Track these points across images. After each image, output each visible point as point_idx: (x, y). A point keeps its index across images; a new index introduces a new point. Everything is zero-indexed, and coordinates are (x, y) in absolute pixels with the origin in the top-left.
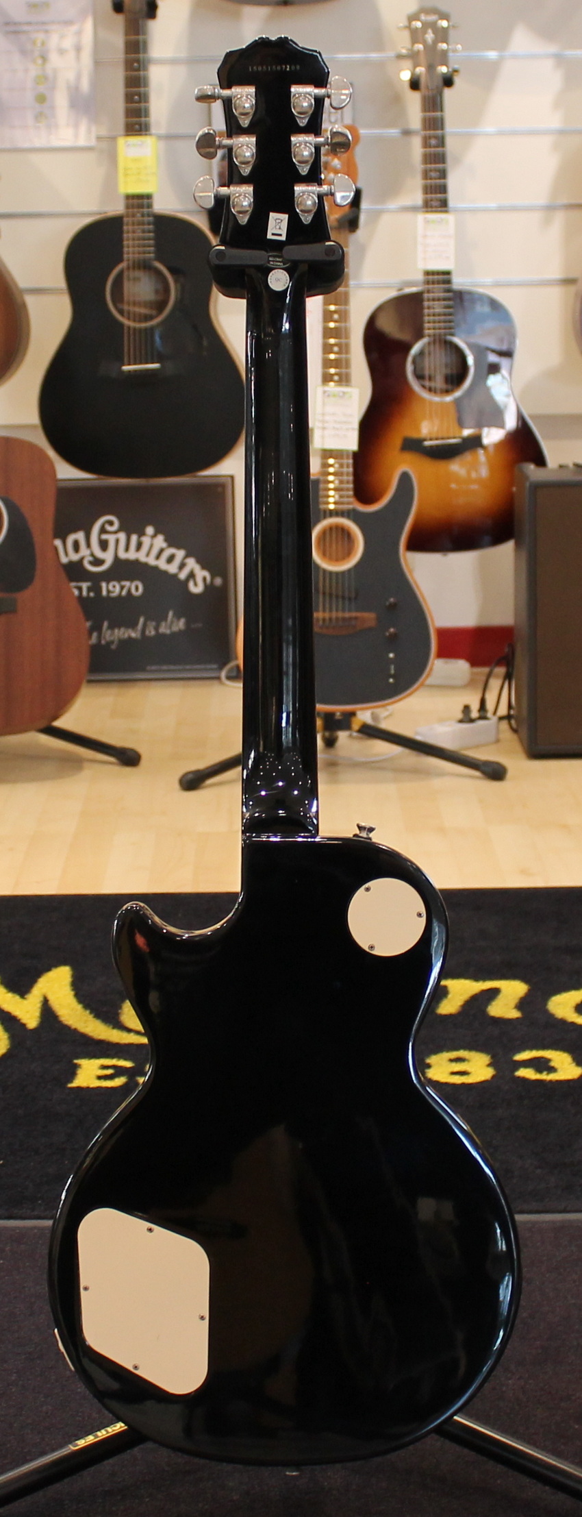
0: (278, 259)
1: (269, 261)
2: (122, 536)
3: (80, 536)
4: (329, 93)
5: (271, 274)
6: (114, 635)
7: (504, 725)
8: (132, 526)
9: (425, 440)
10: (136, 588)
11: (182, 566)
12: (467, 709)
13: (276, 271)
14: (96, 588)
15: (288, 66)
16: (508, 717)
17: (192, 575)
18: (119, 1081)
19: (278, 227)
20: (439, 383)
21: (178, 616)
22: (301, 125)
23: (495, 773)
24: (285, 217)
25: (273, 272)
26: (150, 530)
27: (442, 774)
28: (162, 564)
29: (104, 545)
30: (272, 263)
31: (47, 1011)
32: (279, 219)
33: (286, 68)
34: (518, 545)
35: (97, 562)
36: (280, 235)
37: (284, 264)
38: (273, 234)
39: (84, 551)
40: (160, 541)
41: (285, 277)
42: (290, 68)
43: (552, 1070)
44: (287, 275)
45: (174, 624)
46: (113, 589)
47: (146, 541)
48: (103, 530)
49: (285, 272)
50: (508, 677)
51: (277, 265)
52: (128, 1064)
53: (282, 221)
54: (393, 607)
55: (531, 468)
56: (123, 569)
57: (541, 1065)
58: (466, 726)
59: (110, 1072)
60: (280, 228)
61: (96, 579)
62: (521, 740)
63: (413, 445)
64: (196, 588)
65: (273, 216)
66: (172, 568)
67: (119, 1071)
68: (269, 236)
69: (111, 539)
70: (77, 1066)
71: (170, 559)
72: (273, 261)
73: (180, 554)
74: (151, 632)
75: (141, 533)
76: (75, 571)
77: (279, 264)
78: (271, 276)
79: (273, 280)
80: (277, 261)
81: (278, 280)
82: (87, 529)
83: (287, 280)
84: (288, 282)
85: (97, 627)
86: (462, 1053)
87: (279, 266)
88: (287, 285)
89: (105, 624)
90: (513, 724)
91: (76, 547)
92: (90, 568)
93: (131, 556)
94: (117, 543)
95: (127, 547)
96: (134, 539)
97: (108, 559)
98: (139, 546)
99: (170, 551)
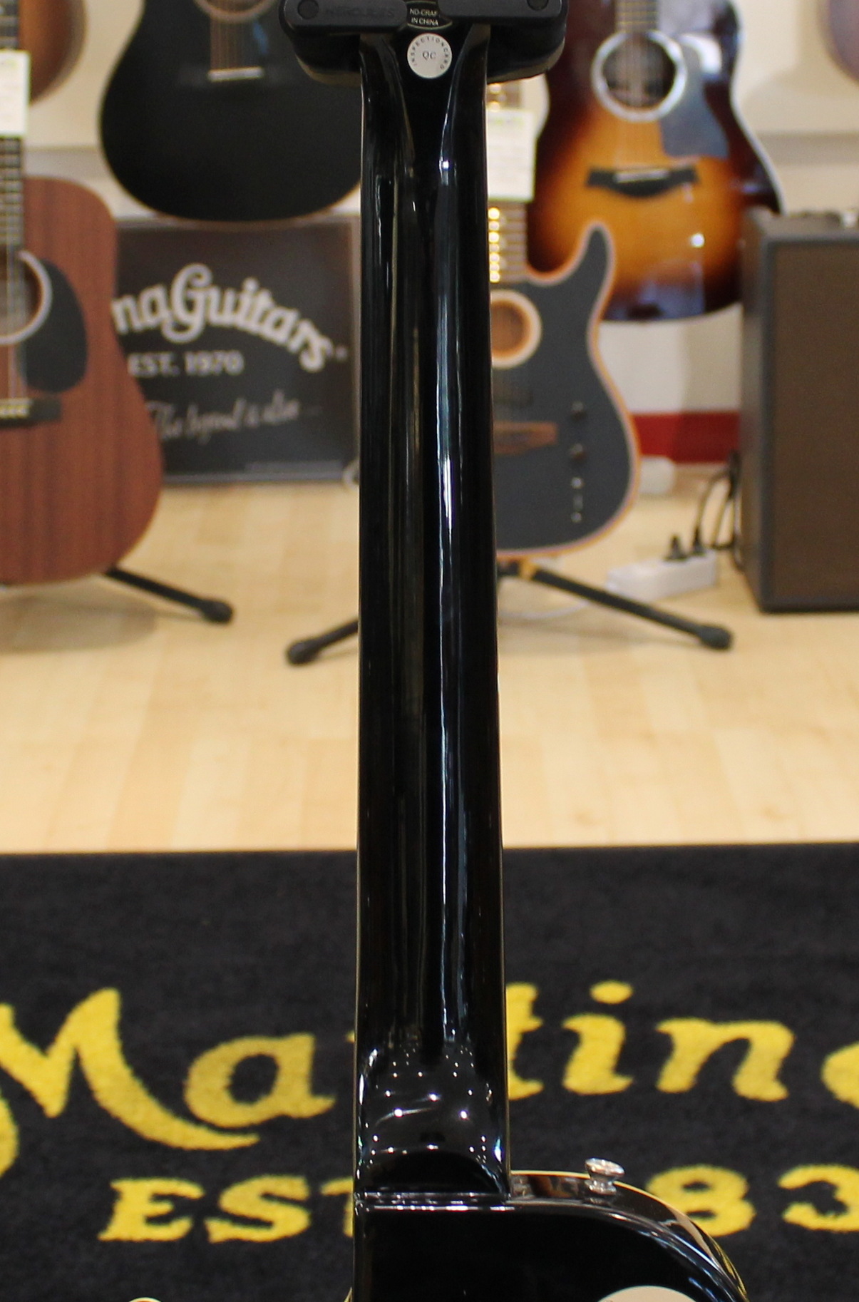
0: (427, 13)
1: (410, 17)
2: (214, 294)
3: (157, 293)
5: (413, 44)
6: (206, 424)
7: (724, 559)
8: (227, 280)
9: (621, 170)
10: (233, 362)
11: (293, 332)
12: (675, 543)
13: (424, 36)
14: (179, 362)
16: (730, 546)
17: (306, 346)
18: (177, 1229)
20: (636, 93)
21: (289, 397)
23: (717, 640)
25: (418, 39)
26: (250, 285)
27: (643, 640)
28: (267, 331)
29: (190, 305)
30: (414, 20)
31: (79, 1084)
34: (747, 313)
35: (181, 327)
37: (440, 24)
39: (164, 315)
40: (264, 300)
41: (441, 49)
43: (840, 1208)
44: (447, 45)
45: (283, 410)
46: (202, 363)
47: (246, 300)
48: (189, 286)
49: (442, 40)
50: (731, 495)
51: (426, 25)
52: (191, 1190)
54: (580, 418)
55: (763, 216)
56: (215, 338)
57: (823, 1197)
58: (675, 567)
59: (164, 1208)
61: (179, 351)
62: (749, 583)
63: (602, 180)
64: (313, 362)
66: (280, 336)
67: (181, 1206)
69: (199, 297)
70: (114, 1196)
71: (278, 324)
72: (418, 17)
73: (290, 317)
74: (252, 420)
75: (239, 288)
76: (150, 341)
77: (431, 22)
78: (414, 49)
79: (418, 55)
80: (427, 17)
81: (428, 56)
82: (168, 283)
83: (447, 56)
84: (450, 60)
85: (181, 414)
86: (701, 1173)
87: (431, 26)
88: (447, 66)
89: (192, 410)
90: (738, 556)
91: (154, 307)
92: (172, 335)
93: (226, 318)
94: (207, 303)
95: (221, 308)
96: (230, 297)
97: (195, 323)
98: (236, 306)
99: (277, 313)
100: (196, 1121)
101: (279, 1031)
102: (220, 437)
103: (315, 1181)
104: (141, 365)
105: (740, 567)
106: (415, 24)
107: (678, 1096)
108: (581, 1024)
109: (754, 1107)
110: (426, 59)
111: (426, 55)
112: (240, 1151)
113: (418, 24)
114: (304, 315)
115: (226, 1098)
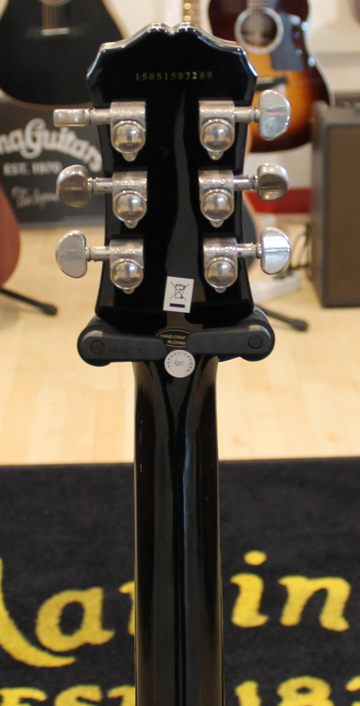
0: (179, 337)
1: (166, 340)
2: (46, 133)
3: (17, 134)
4: (258, 116)
5: (169, 357)
6: (43, 198)
7: (303, 274)
8: (53, 127)
10: (56, 167)
11: (86, 152)
13: (176, 351)
14: (29, 168)
15: (195, 73)
16: (306, 266)
17: (92, 159)
19: (179, 295)
20: (257, 37)
22: (214, 158)
23: (300, 326)
24: (189, 283)
25: (172, 354)
26: (65, 129)
28: (73, 152)
29: (34, 139)
30: (169, 342)
32: (180, 285)
33: (192, 75)
35: (30, 150)
36: (183, 306)
37: (188, 344)
38: (172, 305)
39: (21, 144)
40: (71, 136)
41: (188, 359)
42: (198, 76)
44: (192, 357)
47: (62, 136)
48: (34, 130)
49: (188, 354)
51: (177, 345)
52: (40, 695)
53: (184, 287)
56: (47, 156)
58: (279, 283)
60: (182, 297)
61: (29, 163)
62: (316, 288)
64: (96, 168)
65: (171, 281)
66: (79, 154)
68: (167, 307)
69: (39, 135)
70: (1, 698)
71: (79, 148)
72: (172, 340)
73: (84, 145)
76: (15, 157)
77: (181, 343)
78: (169, 359)
79: (172, 364)
80: (178, 340)
81: (178, 363)
82: (23, 128)
83: (191, 364)
84: (193, 366)
85: (30, 193)
86: (306, 681)
87: (181, 345)
88: (192, 370)
89: (36, 192)
90: (310, 273)
91: (16, 141)
92: (25, 154)
93: (52, 146)
94: (43, 139)
95: (50, 141)
96: (54, 135)
97: (37, 148)
98: (58, 140)
99: (78, 143)
100: (42, 648)
101: (84, 586)
102: (50, 205)
103: (105, 688)
104: (10, 170)
105: (311, 279)
106: (170, 344)
107: (292, 628)
108: (241, 579)
109: (331, 634)
110: (177, 365)
111: (177, 363)
112: (65, 668)
113: (172, 344)
114: (92, 143)
115: (57, 631)
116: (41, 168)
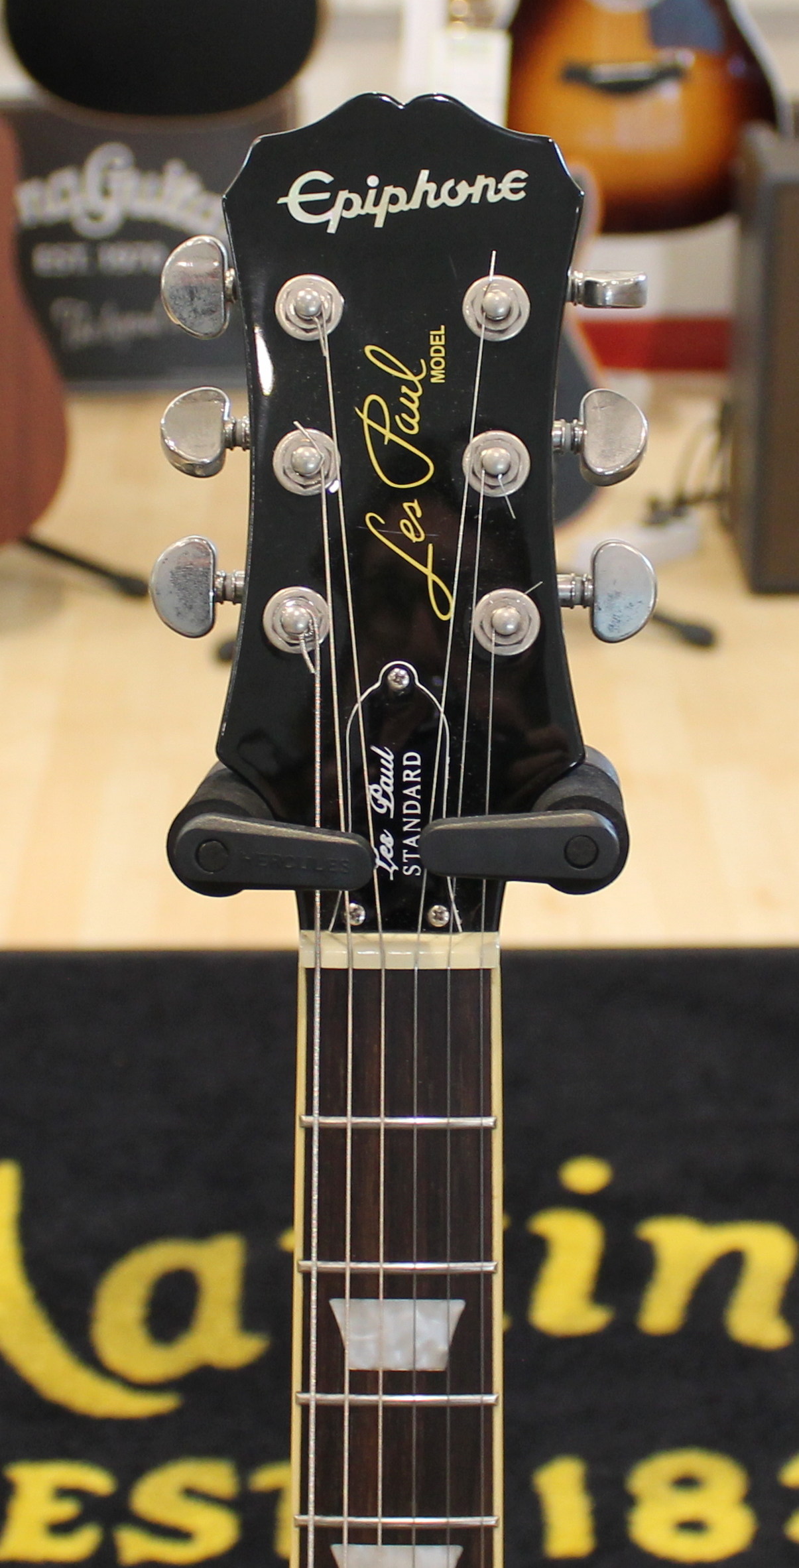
3: (66, 178)
8: (148, 165)
12: (655, 502)
14: (93, 257)
16: (719, 498)
18: (82, 1544)
23: (703, 639)
26: (174, 167)
28: (195, 221)
29: (106, 192)
35: (95, 216)
39: (76, 202)
40: (190, 186)
48: (105, 170)
52: (97, 1481)
56: (134, 231)
58: (655, 535)
59: (69, 1509)
61: (93, 245)
62: (738, 549)
66: (208, 227)
67: (88, 1507)
69: (116, 182)
70: (10, 1489)
71: (206, 214)
73: (218, 206)
76: (60, 231)
82: (78, 165)
85: (95, 315)
86: (692, 1461)
89: (108, 313)
90: (726, 513)
91: (64, 194)
92: (85, 226)
93: (146, 208)
94: (124, 188)
95: (140, 195)
96: (151, 184)
97: (112, 213)
98: (159, 195)
99: (206, 199)
100: (105, 1372)
101: (201, 1231)
102: (142, 343)
103: (245, 1466)
104: (50, 260)
105: (728, 525)
107: (664, 1340)
108: (553, 1223)
109: (751, 1356)
112: (156, 1421)
116: (120, 259)
